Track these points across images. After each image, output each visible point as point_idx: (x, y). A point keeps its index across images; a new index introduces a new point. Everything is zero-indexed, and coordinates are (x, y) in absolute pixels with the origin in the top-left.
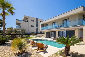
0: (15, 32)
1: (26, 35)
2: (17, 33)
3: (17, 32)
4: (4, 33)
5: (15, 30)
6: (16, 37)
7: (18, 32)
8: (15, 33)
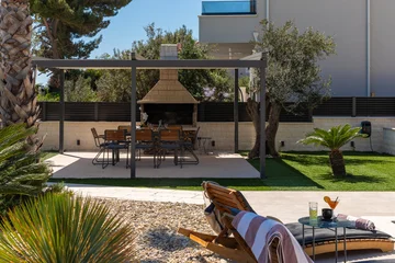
0: (190, 81)
1: (328, 124)
2: (209, 93)
3: (211, 82)
4: (15, 91)
5: (190, 55)
6: (189, 143)
7: (216, 76)
8: (183, 96)
